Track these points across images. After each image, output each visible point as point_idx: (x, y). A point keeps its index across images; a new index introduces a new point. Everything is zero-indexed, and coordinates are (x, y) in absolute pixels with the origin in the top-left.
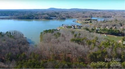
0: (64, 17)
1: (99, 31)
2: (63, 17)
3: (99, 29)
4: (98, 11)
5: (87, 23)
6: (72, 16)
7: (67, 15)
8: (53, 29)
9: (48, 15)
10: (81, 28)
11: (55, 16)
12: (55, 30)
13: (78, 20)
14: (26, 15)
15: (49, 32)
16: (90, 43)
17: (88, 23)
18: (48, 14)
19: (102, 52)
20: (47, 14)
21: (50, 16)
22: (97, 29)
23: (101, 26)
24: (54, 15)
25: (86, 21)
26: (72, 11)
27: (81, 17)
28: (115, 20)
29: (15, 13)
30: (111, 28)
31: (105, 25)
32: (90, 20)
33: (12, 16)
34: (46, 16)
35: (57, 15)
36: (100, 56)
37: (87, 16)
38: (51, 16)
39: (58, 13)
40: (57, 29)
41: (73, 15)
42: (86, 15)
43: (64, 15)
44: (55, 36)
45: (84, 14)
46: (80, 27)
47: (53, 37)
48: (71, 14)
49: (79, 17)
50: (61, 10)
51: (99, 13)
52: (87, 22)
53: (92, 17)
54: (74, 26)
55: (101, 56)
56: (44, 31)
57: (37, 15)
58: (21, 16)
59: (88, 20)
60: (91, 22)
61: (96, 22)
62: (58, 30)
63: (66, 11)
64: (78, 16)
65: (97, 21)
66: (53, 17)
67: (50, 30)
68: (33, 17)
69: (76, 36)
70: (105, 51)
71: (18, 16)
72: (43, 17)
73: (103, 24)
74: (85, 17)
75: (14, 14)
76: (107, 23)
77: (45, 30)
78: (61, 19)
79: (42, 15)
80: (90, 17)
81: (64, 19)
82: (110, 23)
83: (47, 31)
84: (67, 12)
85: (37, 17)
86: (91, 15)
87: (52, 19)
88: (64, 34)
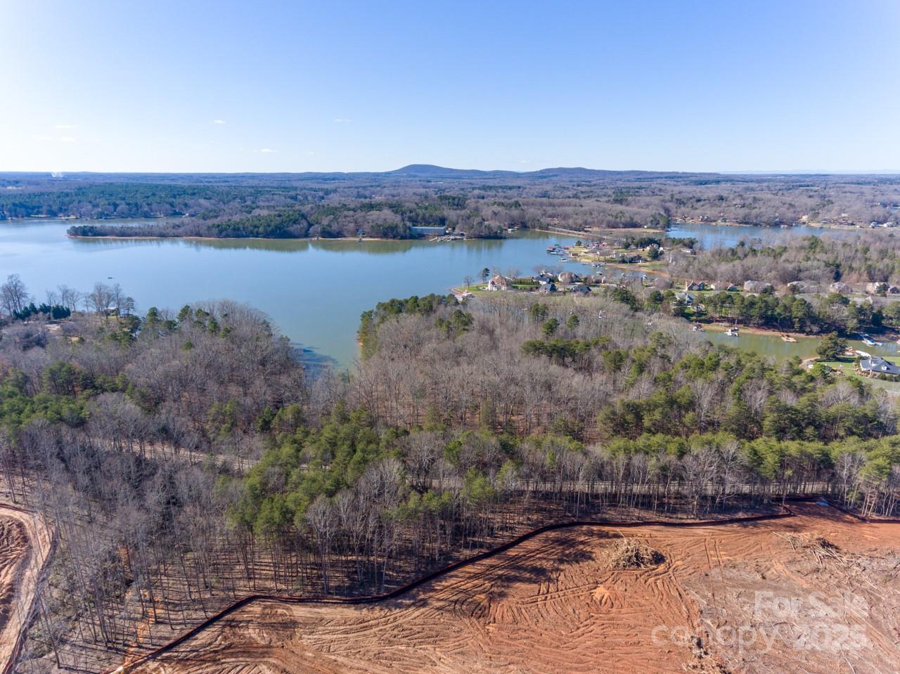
0: (494, 224)
1: (691, 309)
2: (489, 227)
3: (695, 294)
4: (718, 182)
5: (632, 261)
6: (545, 220)
7: (515, 212)
8: (432, 296)
9: (396, 212)
10: (594, 289)
11: (442, 221)
12: (442, 300)
13: (579, 244)
14: (265, 213)
15: (412, 311)
16: (618, 362)
17: (640, 263)
18: (395, 208)
19: (672, 402)
20: (391, 207)
21: (410, 219)
22: (683, 293)
23: (712, 279)
24: (437, 213)
25: (627, 246)
26: (549, 187)
27: (599, 224)
28: (806, 243)
29: (190, 202)
30: (766, 291)
31: (739, 271)
32: (650, 241)
33: (177, 221)
34: (387, 216)
35: (451, 214)
36: (657, 415)
37: (637, 219)
38: (415, 221)
39: (458, 203)
40: (452, 296)
41: (550, 210)
42: (631, 210)
43: (495, 214)
44: (444, 328)
45: (619, 207)
46: (586, 286)
47: (434, 332)
48: (542, 204)
49: (591, 224)
50: (479, 182)
51: (721, 198)
52: (633, 254)
53: (668, 225)
54: (552, 280)
55: (665, 415)
56: (380, 305)
57: (333, 211)
58: (236, 218)
59: (643, 243)
60: (656, 256)
61: (684, 256)
62: (460, 299)
63: (510, 188)
64: (580, 221)
65: (697, 246)
66: (428, 224)
67: (417, 298)
68: (310, 225)
69: (552, 328)
70: (683, 396)
71: (216, 221)
72: (367, 227)
73: (724, 267)
74: (626, 226)
75: (186, 205)
76: (749, 261)
77: (387, 300)
78: (480, 237)
79: (359, 214)
80: (655, 223)
81: (495, 237)
82: (769, 260)
83: (397, 307)
84: (514, 192)
85: (335, 227)
86: (667, 210)
87: (421, 236)
88: (494, 319)
